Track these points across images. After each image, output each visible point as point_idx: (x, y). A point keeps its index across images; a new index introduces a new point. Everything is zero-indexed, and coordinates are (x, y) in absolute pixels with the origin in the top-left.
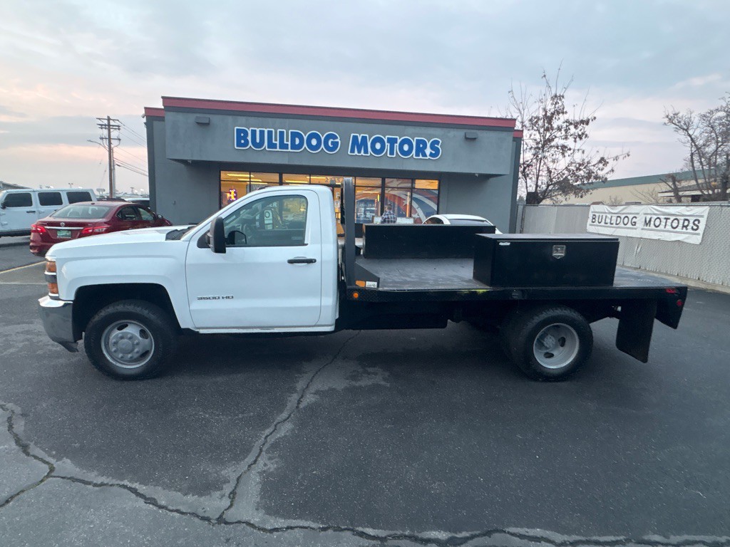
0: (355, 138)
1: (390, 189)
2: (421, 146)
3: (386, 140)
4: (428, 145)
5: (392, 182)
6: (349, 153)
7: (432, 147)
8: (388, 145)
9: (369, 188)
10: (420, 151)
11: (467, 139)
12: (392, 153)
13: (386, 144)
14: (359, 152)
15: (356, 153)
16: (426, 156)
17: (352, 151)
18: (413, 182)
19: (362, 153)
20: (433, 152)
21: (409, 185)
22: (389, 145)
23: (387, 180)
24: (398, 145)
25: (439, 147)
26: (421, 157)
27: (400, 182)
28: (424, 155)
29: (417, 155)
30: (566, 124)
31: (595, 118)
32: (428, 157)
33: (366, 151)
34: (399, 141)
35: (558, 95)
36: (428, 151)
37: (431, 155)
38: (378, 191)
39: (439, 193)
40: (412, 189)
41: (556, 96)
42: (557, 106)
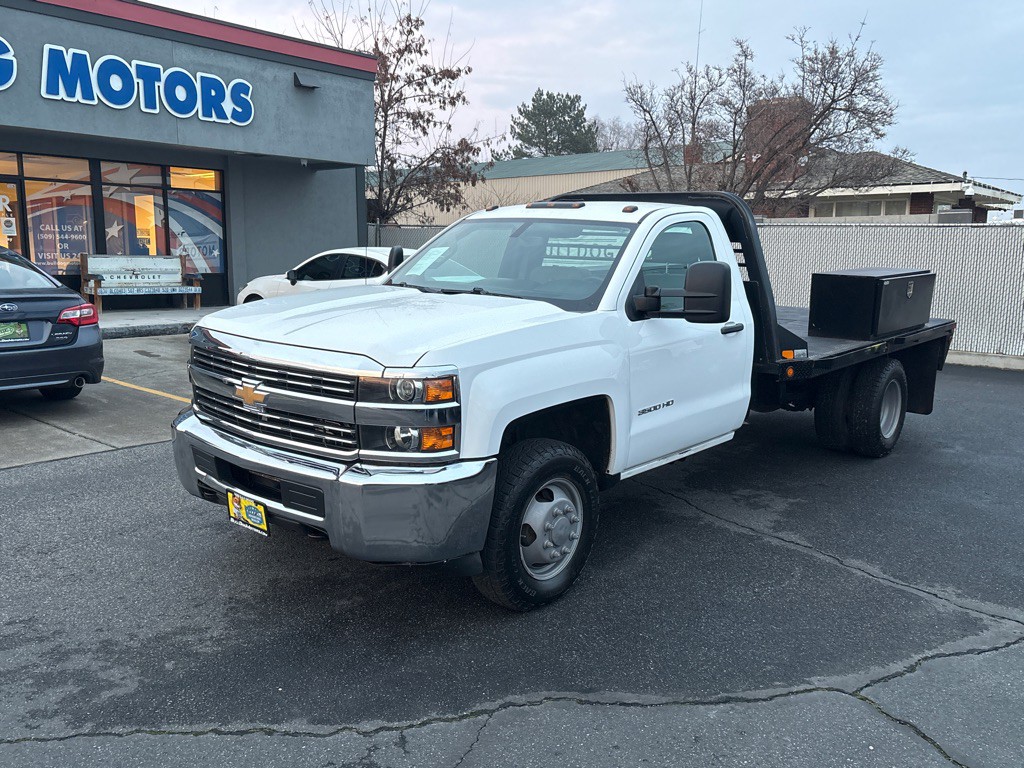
0: (56, 57)
1: (113, 188)
2: (213, 93)
3: (133, 71)
4: (228, 92)
5: (116, 170)
6: (43, 93)
7: (236, 99)
8: (138, 82)
9: (59, 184)
10: (213, 104)
11: (297, 84)
12: (150, 103)
13: (136, 80)
14: (71, 93)
15: (62, 94)
16: (227, 119)
17: (52, 88)
18: (165, 174)
19: (78, 96)
20: (240, 110)
21: (157, 180)
22: (141, 82)
23: (105, 167)
24: (161, 84)
25: (248, 98)
26: (214, 118)
27: (135, 171)
28: (222, 114)
29: (207, 113)
30: (421, 73)
31: (470, 70)
32: (230, 120)
33: (87, 93)
34: (164, 76)
35: (413, 18)
36: (228, 106)
37: (235, 114)
38: (86, 191)
39: (223, 197)
40: (164, 190)
41: (409, 19)
42: (411, 37)
